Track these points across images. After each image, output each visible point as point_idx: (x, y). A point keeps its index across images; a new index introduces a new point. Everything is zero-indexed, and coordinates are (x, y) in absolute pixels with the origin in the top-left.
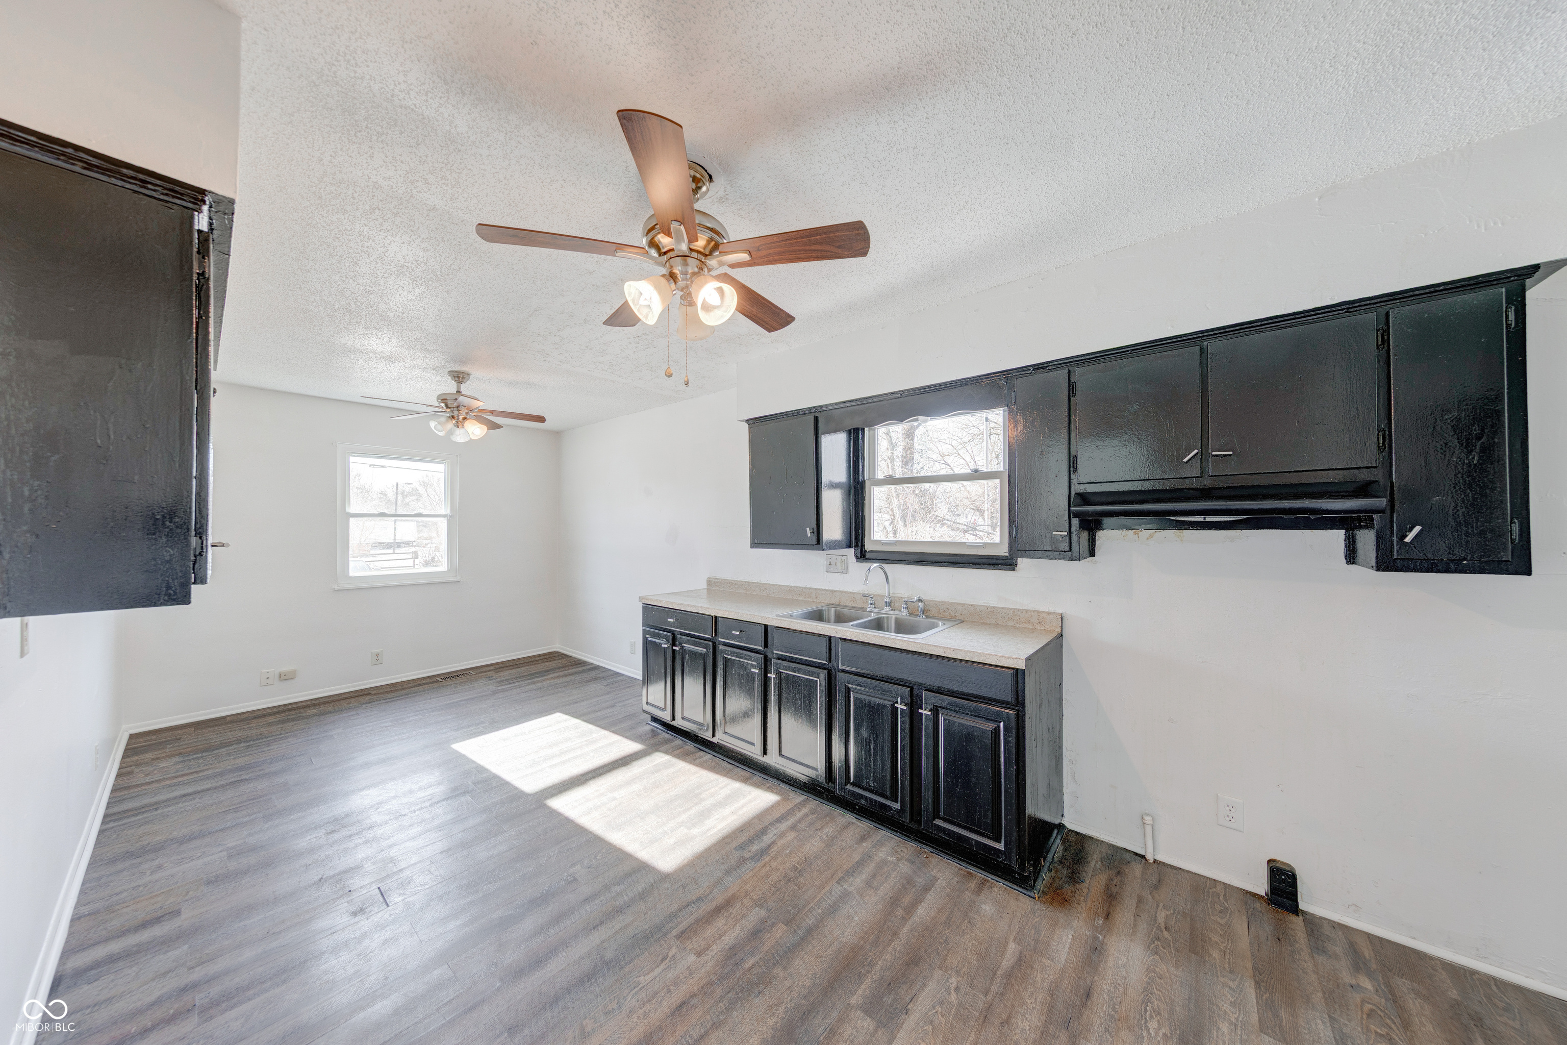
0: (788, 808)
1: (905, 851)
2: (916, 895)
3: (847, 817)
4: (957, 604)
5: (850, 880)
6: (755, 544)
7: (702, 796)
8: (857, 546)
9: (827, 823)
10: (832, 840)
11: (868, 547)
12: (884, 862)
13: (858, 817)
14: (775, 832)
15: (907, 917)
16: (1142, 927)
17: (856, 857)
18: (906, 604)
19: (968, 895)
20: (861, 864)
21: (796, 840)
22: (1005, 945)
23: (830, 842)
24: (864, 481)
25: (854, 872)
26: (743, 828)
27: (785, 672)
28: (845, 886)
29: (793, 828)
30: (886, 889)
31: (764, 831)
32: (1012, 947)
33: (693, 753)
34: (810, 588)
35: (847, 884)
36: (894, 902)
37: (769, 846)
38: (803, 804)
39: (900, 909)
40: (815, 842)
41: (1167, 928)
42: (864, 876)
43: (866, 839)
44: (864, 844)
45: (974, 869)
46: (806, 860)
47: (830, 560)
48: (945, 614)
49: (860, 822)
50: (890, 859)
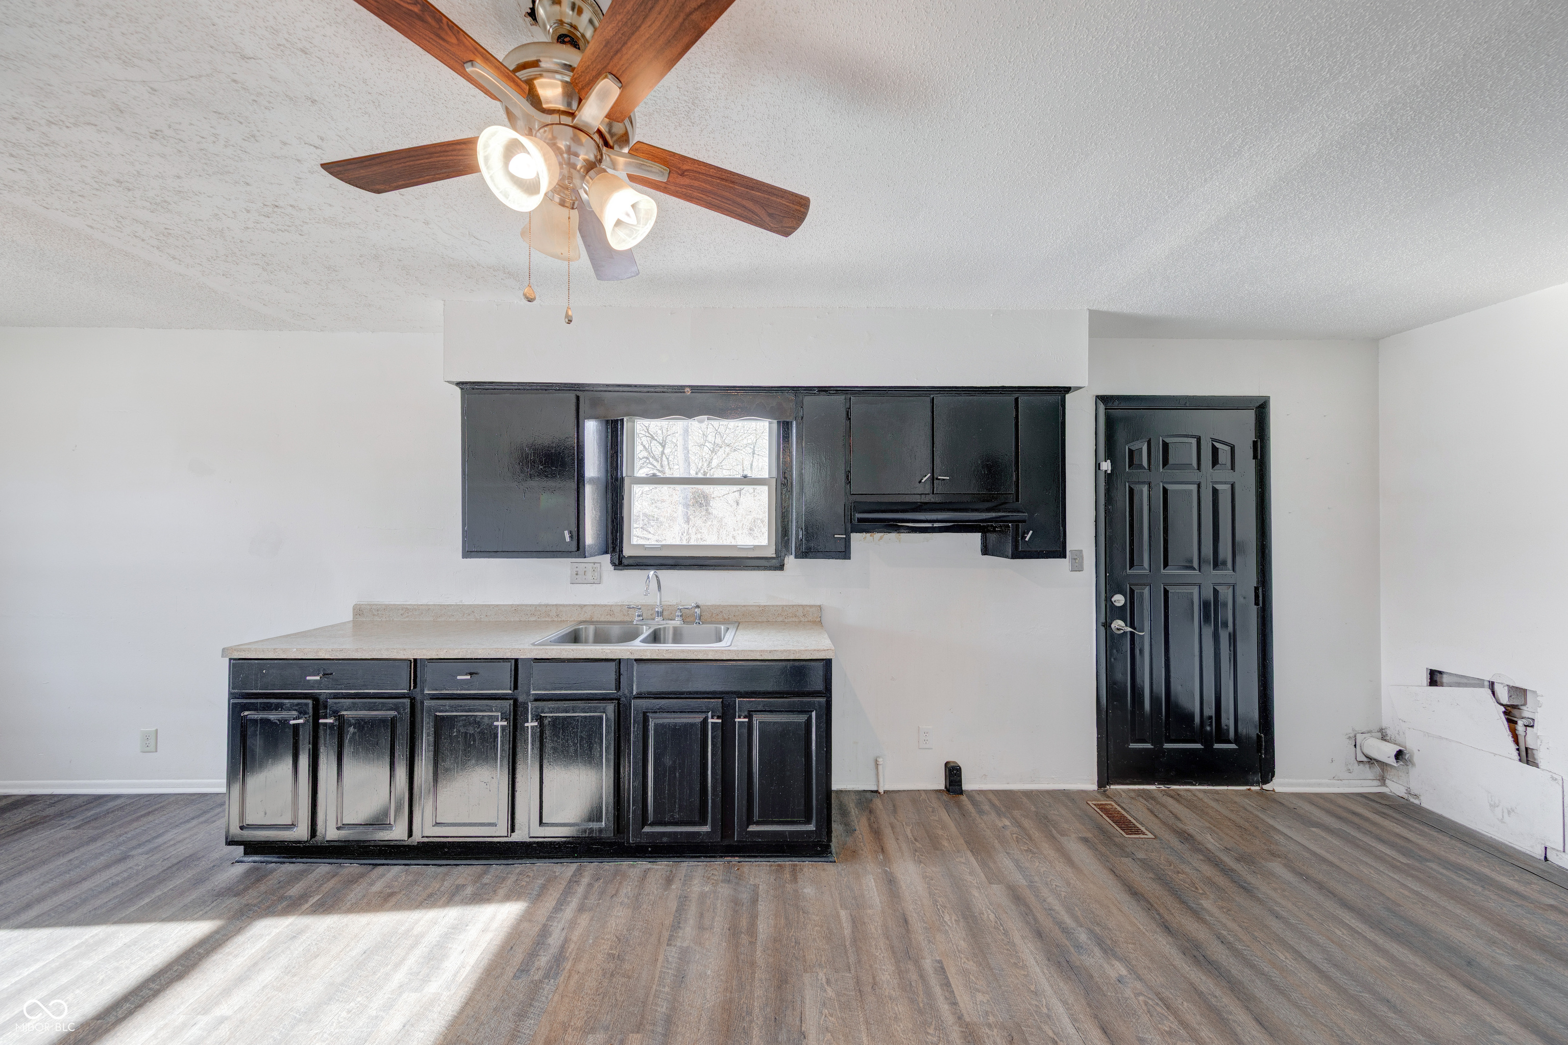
0: (562, 887)
1: (716, 873)
2: (749, 913)
3: (639, 866)
4: (730, 606)
5: (680, 934)
6: (468, 553)
7: (415, 932)
8: (614, 550)
9: (620, 883)
10: (637, 900)
11: (627, 552)
12: (703, 896)
13: (651, 860)
14: (560, 926)
15: (754, 940)
16: (904, 846)
17: (673, 905)
18: (681, 612)
19: (789, 887)
20: (681, 909)
21: (594, 922)
22: (838, 916)
23: (636, 904)
24: (622, 479)
25: (679, 923)
26: (511, 944)
27: (551, 715)
28: (679, 944)
29: (581, 909)
30: (719, 923)
31: (544, 932)
32: (843, 914)
33: (362, 875)
34: (547, 606)
35: (679, 940)
36: (734, 932)
37: (563, 948)
38: (578, 873)
39: (743, 935)
40: (618, 911)
41: (916, 840)
42: (691, 922)
43: (672, 880)
44: (673, 887)
45: (782, 859)
46: (619, 940)
47: (577, 569)
48: (719, 617)
49: (656, 865)
50: (707, 889)
